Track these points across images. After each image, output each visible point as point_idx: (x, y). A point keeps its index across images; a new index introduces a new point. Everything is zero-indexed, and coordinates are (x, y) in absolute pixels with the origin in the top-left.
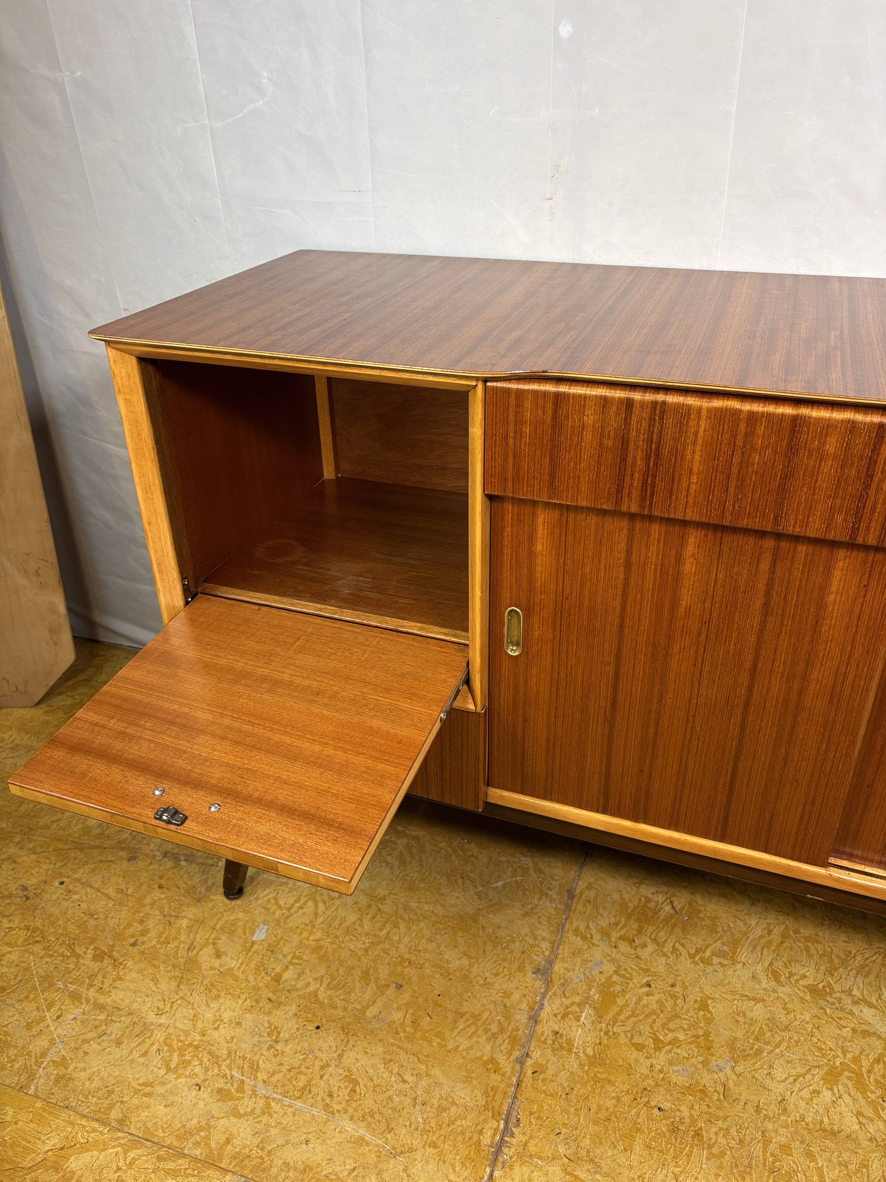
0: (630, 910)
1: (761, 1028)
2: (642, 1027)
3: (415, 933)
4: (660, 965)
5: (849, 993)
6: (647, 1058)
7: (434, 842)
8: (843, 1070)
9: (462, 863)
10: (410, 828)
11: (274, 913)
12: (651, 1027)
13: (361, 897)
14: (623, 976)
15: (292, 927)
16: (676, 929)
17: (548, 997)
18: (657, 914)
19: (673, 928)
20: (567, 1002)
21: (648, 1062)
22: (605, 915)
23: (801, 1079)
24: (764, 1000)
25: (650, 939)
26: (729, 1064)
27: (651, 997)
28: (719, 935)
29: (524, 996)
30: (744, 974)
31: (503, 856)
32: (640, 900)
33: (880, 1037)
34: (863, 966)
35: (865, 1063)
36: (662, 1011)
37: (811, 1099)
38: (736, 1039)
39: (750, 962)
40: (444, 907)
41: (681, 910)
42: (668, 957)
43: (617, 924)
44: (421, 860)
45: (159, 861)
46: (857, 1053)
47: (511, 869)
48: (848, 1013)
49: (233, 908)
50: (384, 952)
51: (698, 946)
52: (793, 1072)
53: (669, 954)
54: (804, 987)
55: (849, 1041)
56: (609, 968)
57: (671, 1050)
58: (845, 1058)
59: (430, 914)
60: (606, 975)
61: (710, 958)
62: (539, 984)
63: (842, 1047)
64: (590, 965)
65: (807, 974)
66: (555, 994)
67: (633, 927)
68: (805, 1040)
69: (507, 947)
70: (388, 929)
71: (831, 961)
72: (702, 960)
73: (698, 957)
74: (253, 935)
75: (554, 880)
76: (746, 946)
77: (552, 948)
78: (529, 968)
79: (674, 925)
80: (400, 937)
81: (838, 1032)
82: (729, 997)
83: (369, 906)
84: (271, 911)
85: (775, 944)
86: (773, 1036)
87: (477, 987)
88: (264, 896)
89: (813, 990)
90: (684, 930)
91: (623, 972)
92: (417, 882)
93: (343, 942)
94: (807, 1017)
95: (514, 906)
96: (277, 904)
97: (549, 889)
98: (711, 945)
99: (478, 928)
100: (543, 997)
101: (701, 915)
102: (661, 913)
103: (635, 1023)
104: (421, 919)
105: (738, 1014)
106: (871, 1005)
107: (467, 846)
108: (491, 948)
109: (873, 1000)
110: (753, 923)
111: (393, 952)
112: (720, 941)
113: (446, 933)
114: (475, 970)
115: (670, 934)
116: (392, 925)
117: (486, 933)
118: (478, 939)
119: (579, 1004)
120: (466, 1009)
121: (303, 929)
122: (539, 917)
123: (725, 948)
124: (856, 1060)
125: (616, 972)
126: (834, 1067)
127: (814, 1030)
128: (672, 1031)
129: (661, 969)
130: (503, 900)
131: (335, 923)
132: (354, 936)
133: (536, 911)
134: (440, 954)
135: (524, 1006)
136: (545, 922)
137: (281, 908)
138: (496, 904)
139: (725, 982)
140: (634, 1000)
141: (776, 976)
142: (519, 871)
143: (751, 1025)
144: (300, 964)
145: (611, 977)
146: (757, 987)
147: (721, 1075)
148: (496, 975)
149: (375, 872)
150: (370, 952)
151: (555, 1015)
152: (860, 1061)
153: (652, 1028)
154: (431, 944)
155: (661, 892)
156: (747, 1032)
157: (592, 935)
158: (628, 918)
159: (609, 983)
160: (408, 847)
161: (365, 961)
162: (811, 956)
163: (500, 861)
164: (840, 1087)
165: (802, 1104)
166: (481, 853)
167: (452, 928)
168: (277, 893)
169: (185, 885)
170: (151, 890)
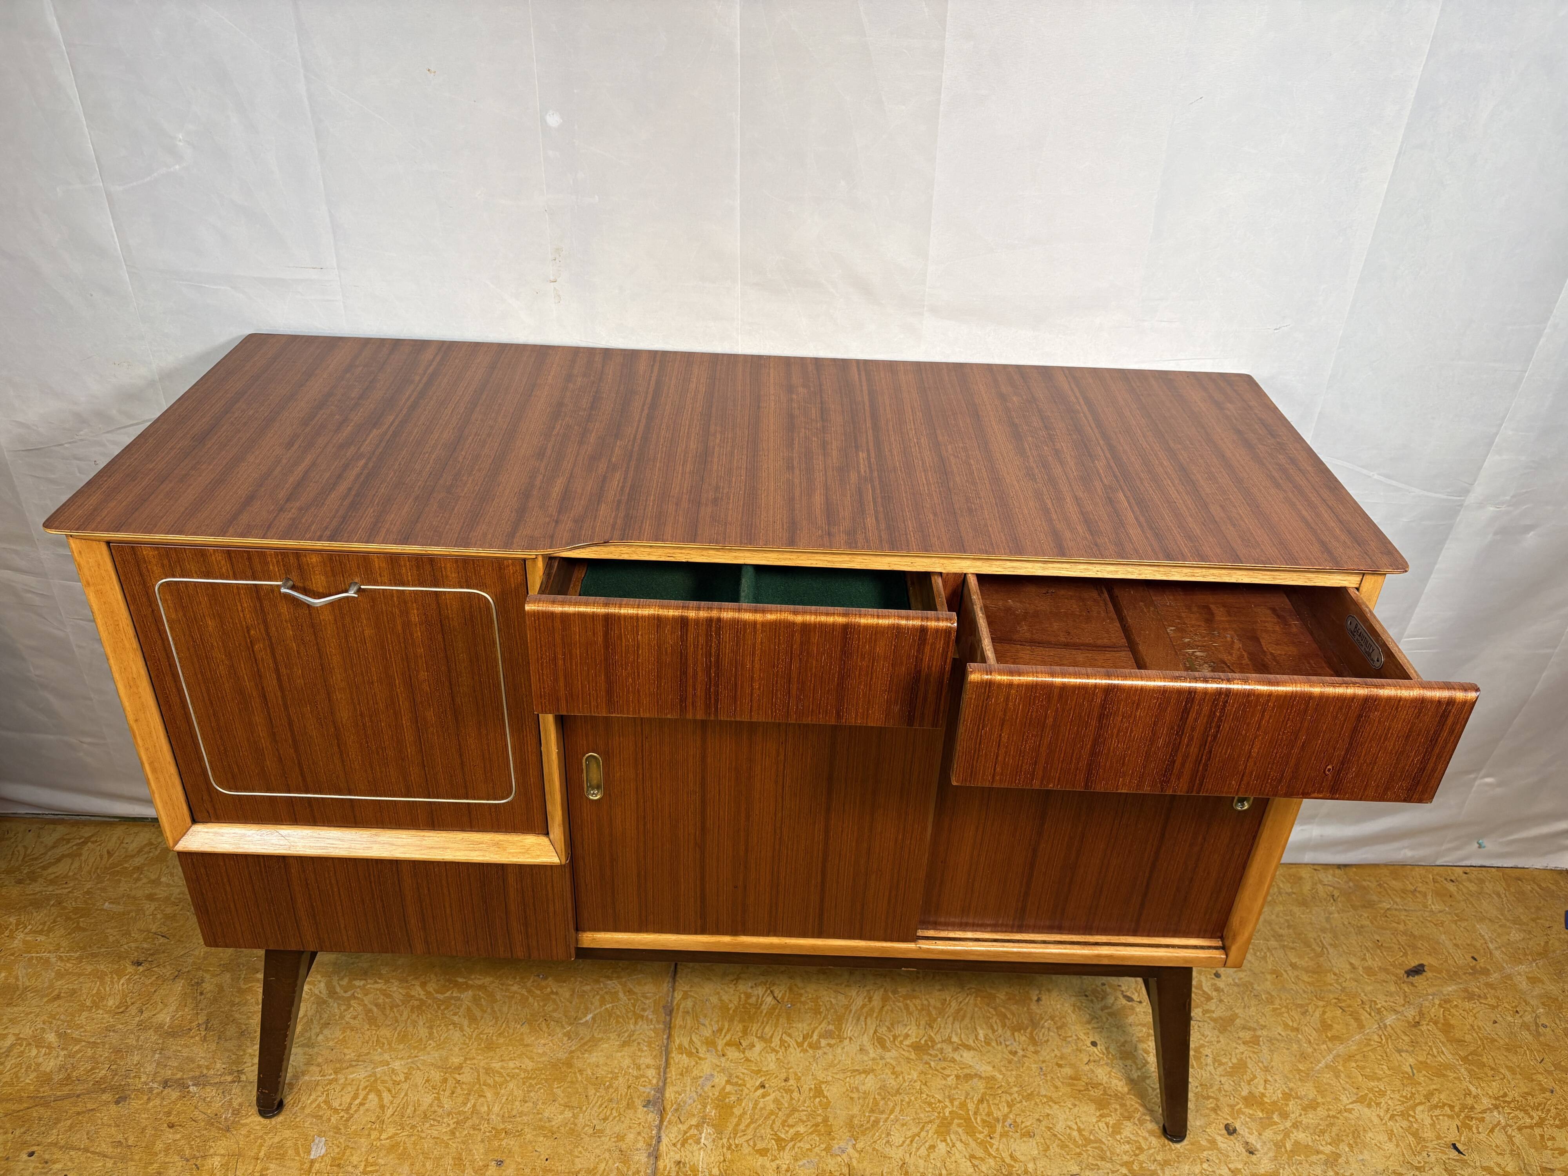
0: (731, 1012)
1: (875, 1098)
2: (763, 1131)
3: (505, 1098)
4: (770, 1062)
5: (949, 1041)
6: (773, 1161)
7: (504, 988)
8: (953, 1119)
9: (541, 1004)
10: (473, 977)
11: (330, 1120)
12: (772, 1128)
13: (432, 1072)
14: (736, 1084)
15: (356, 1131)
16: (781, 1020)
17: (664, 1128)
18: (759, 1008)
19: (778, 1020)
20: (683, 1127)
21: (774, 1165)
22: (707, 1023)
23: (917, 1138)
24: (873, 1070)
25: (757, 1037)
26: (850, 1143)
27: (767, 1098)
28: (823, 1015)
29: (639, 1133)
30: (851, 1048)
31: (587, 984)
32: (740, 998)
33: (981, 1077)
34: (958, 1011)
35: (971, 1106)
36: (780, 1109)
37: (928, 1155)
38: (853, 1117)
39: (856, 1035)
40: (531, 1059)
41: (783, 998)
42: (777, 1052)
43: (720, 1030)
44: (494, 1011)
45: (158, 1094)
46: (963, 1098)
47: (598, 997)
48: (950, 1061)
49: (275, 1127)
50: (474, 1129)
51: (805, 1032)
52: (909, 1134)
53: (777, 1048)
54: (908, 1046)
55: (954, 1089)
56: (720, 1080)
57: (794, 1146)
58: (953, 1106)
59: (517, 1071)
60: (718, 1089)
61: (818, 1041)
62: (652, 1117)
63: (949, 1096)
64: (700, 1081)
65: (910, 1032)
66: (670, 1122)
67: (738, 1029)
68: (916, 1099)
69: (610, 1086)
70: (473, 1101)
71: (929, 1014)
72: (811, 1046)
73: (806, 1044)
74: (309, 1153)
75: (647, 998)
76: (850, 1019)
77: (659, 1075)
78: (638, 1103)
79: (779, 1015)
80: (488, 1107)
81: (944, 1082)
82: (841, 1076)
83: (445, 1080)
84: (325, 1118)
85: (877, 1011)
86: (886, 1104)
87: (587, 1139)
88: (311, 1103)
89: (917, 1047)
90: (789, 1019)
91: (735, 1080)
92: (494, 1038)
93: (422, 1131)
94: (915, 1075)
95: (609, 1038)
96: (330, 1107)
97: (644, 1010)
98: (816, 1028)
99: (575, 1073)
100: (660, 1128)
101: (803, 999)
102: (763, 1007)
103: (756, 1129)
104: (508, 1079)
105: (852, 1091)
106: (969, 1048)
107: (543, 983)
108: (594, 1091)
109: (971, 1042)
110: (854, 993)
111: (484, 1126)
112: (825, 1021)
113: (540, 1088)
114: (581, 1120)
115: (776, 1027)
116: (476, 1096)
117: (584, 1076)
118: (577, 1086)
119: (697, 1126)
120: (580, 1166)
121: (371, 1129)
122: (639, 1044)
123: (831, 1027)
124: (963, 1105)
125: (728, 1082)
126: (945, 1118)
127: (923, 1087)
128: (792, 1126)
129: (772, 1066)
130: (596, 1035)
131: (408, 1111)
132: (434, 1120)
133: (634, 1038)
134: (538, 1114)
135: (641, 1144)
136: (645, 1048)
137: (336, 1111)
138: (589, 1041)
139: (836, 1062)
140: (751, 1106)
141: (881, 1043)
142: (607, 997)
143: (865, 1098)
144: (377, 1171)
145: (724, 1088)
146: (866, 1058)
147: (844, 1156)
148: (605, 1119)
149: (442, 1038)
150: (457, 1133)
151: (674, 1145)
152: (966, 1105)
153: (773, 1130)
154: (526, 1105)
155: (760, 984)
156: (863, 1106)
157: (697, 1049)
158: (731, 1020)
159: (723, 1095)
160: (476, 1000)
161: (454, 1145)
162: (911, 1014)
163: (584, 991)
164: (953, 1136)
165: (921, 1162)
166: (561, 987)
167: (546, 1080)
168: (327, 1095)
169: (203, 1116)
170: (159, 1133)
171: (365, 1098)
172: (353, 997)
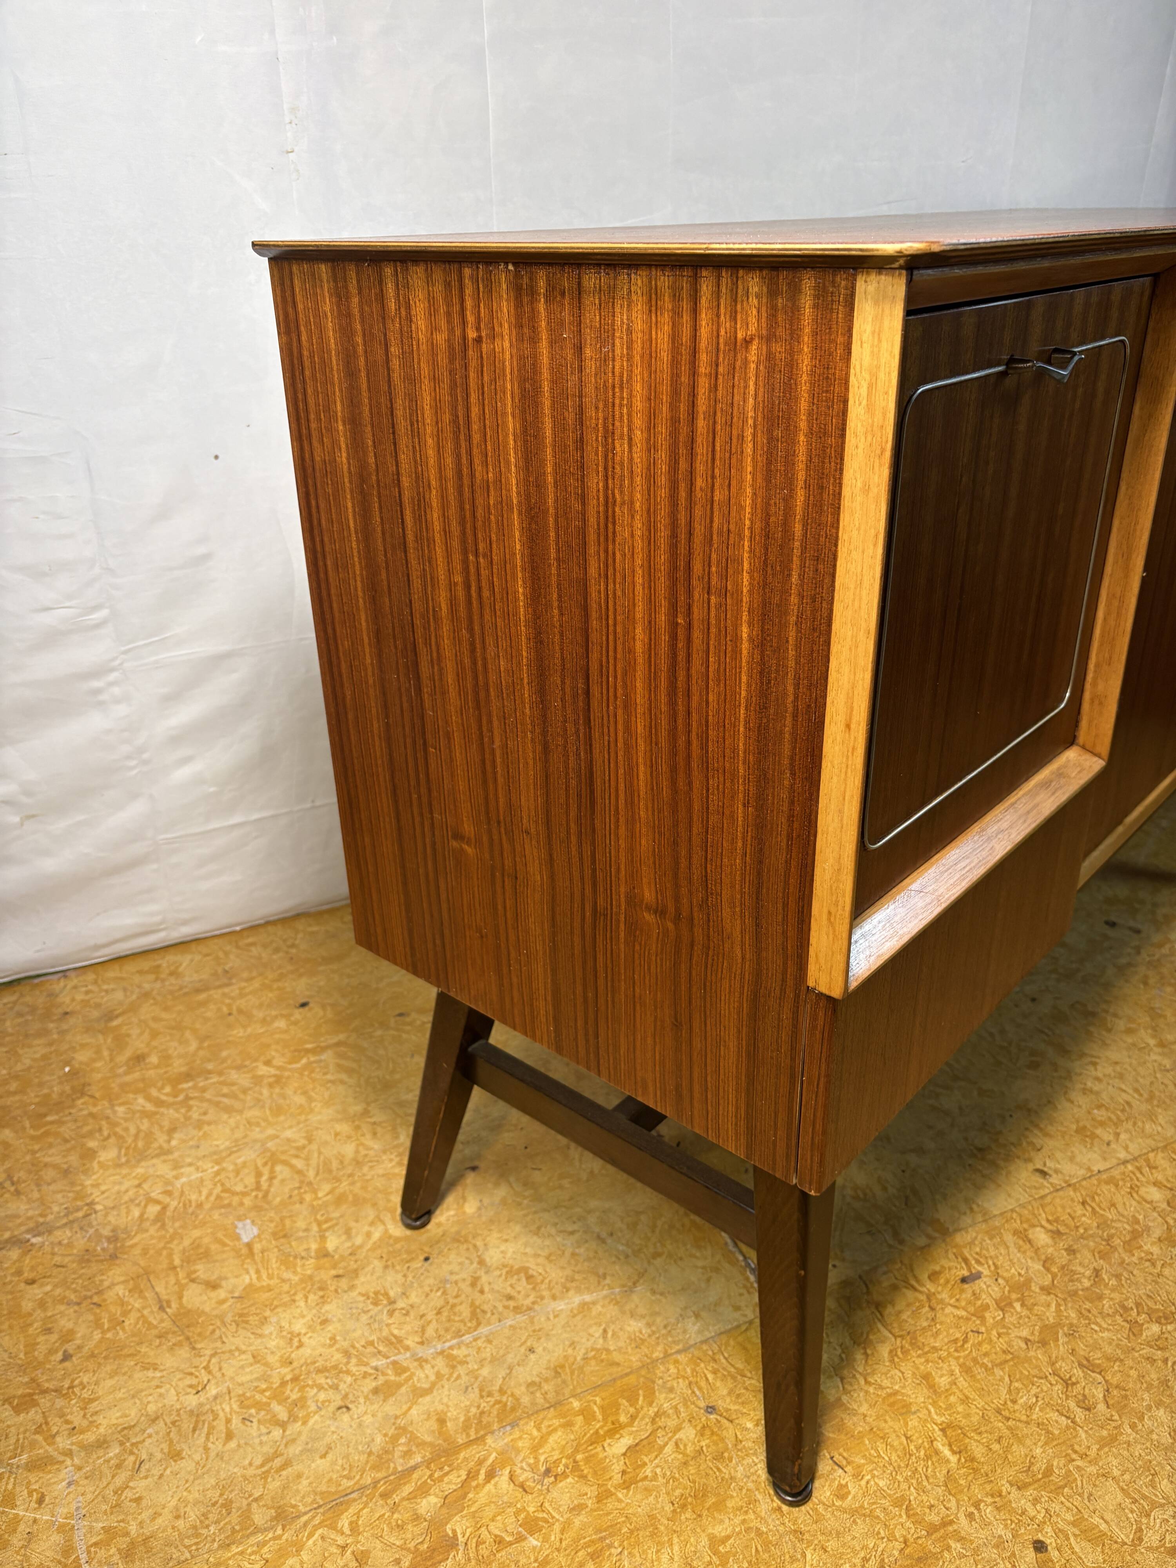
11: (242, 1204)
13: (337, 1125)
15: (282, 1202)
44: (371, 1056)
74: (238, 1238)
83: (359, 1126)
84: (233, 1205)
88: (207, 1199)
92: (388, 1076)
93: (364, 1174)
96: (235, 1193)
107: (408, 1019)
121: (300, 1194)
131: (334, 1165)
132: (371, 1160)
137: (244, 1194)
144: (336, 1224)
169: (70, 1258)
170: (18, 1295)
171: (272, 1171)
172: (188, 1098)
